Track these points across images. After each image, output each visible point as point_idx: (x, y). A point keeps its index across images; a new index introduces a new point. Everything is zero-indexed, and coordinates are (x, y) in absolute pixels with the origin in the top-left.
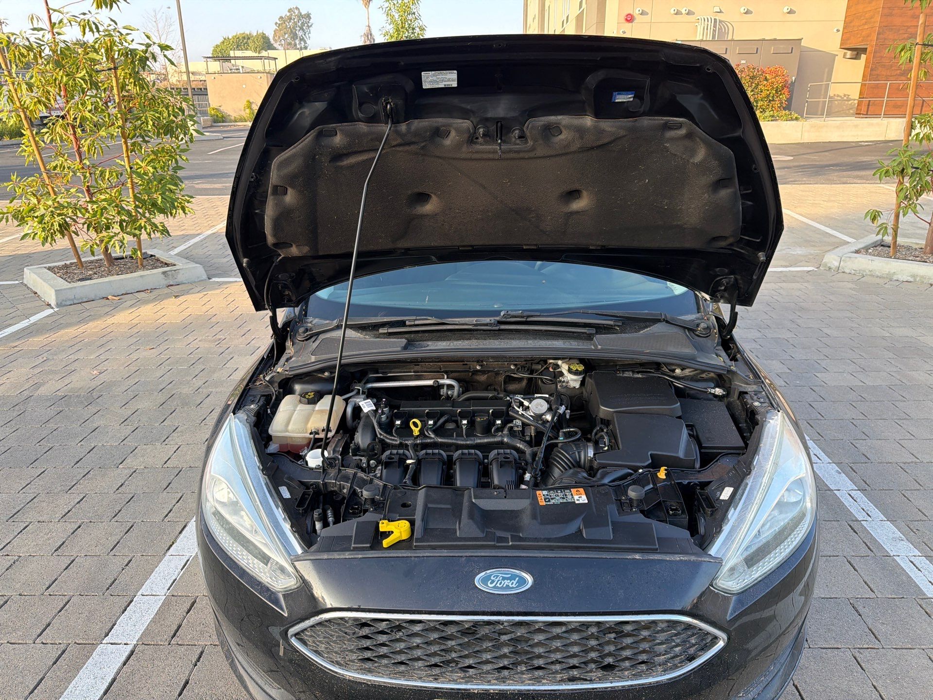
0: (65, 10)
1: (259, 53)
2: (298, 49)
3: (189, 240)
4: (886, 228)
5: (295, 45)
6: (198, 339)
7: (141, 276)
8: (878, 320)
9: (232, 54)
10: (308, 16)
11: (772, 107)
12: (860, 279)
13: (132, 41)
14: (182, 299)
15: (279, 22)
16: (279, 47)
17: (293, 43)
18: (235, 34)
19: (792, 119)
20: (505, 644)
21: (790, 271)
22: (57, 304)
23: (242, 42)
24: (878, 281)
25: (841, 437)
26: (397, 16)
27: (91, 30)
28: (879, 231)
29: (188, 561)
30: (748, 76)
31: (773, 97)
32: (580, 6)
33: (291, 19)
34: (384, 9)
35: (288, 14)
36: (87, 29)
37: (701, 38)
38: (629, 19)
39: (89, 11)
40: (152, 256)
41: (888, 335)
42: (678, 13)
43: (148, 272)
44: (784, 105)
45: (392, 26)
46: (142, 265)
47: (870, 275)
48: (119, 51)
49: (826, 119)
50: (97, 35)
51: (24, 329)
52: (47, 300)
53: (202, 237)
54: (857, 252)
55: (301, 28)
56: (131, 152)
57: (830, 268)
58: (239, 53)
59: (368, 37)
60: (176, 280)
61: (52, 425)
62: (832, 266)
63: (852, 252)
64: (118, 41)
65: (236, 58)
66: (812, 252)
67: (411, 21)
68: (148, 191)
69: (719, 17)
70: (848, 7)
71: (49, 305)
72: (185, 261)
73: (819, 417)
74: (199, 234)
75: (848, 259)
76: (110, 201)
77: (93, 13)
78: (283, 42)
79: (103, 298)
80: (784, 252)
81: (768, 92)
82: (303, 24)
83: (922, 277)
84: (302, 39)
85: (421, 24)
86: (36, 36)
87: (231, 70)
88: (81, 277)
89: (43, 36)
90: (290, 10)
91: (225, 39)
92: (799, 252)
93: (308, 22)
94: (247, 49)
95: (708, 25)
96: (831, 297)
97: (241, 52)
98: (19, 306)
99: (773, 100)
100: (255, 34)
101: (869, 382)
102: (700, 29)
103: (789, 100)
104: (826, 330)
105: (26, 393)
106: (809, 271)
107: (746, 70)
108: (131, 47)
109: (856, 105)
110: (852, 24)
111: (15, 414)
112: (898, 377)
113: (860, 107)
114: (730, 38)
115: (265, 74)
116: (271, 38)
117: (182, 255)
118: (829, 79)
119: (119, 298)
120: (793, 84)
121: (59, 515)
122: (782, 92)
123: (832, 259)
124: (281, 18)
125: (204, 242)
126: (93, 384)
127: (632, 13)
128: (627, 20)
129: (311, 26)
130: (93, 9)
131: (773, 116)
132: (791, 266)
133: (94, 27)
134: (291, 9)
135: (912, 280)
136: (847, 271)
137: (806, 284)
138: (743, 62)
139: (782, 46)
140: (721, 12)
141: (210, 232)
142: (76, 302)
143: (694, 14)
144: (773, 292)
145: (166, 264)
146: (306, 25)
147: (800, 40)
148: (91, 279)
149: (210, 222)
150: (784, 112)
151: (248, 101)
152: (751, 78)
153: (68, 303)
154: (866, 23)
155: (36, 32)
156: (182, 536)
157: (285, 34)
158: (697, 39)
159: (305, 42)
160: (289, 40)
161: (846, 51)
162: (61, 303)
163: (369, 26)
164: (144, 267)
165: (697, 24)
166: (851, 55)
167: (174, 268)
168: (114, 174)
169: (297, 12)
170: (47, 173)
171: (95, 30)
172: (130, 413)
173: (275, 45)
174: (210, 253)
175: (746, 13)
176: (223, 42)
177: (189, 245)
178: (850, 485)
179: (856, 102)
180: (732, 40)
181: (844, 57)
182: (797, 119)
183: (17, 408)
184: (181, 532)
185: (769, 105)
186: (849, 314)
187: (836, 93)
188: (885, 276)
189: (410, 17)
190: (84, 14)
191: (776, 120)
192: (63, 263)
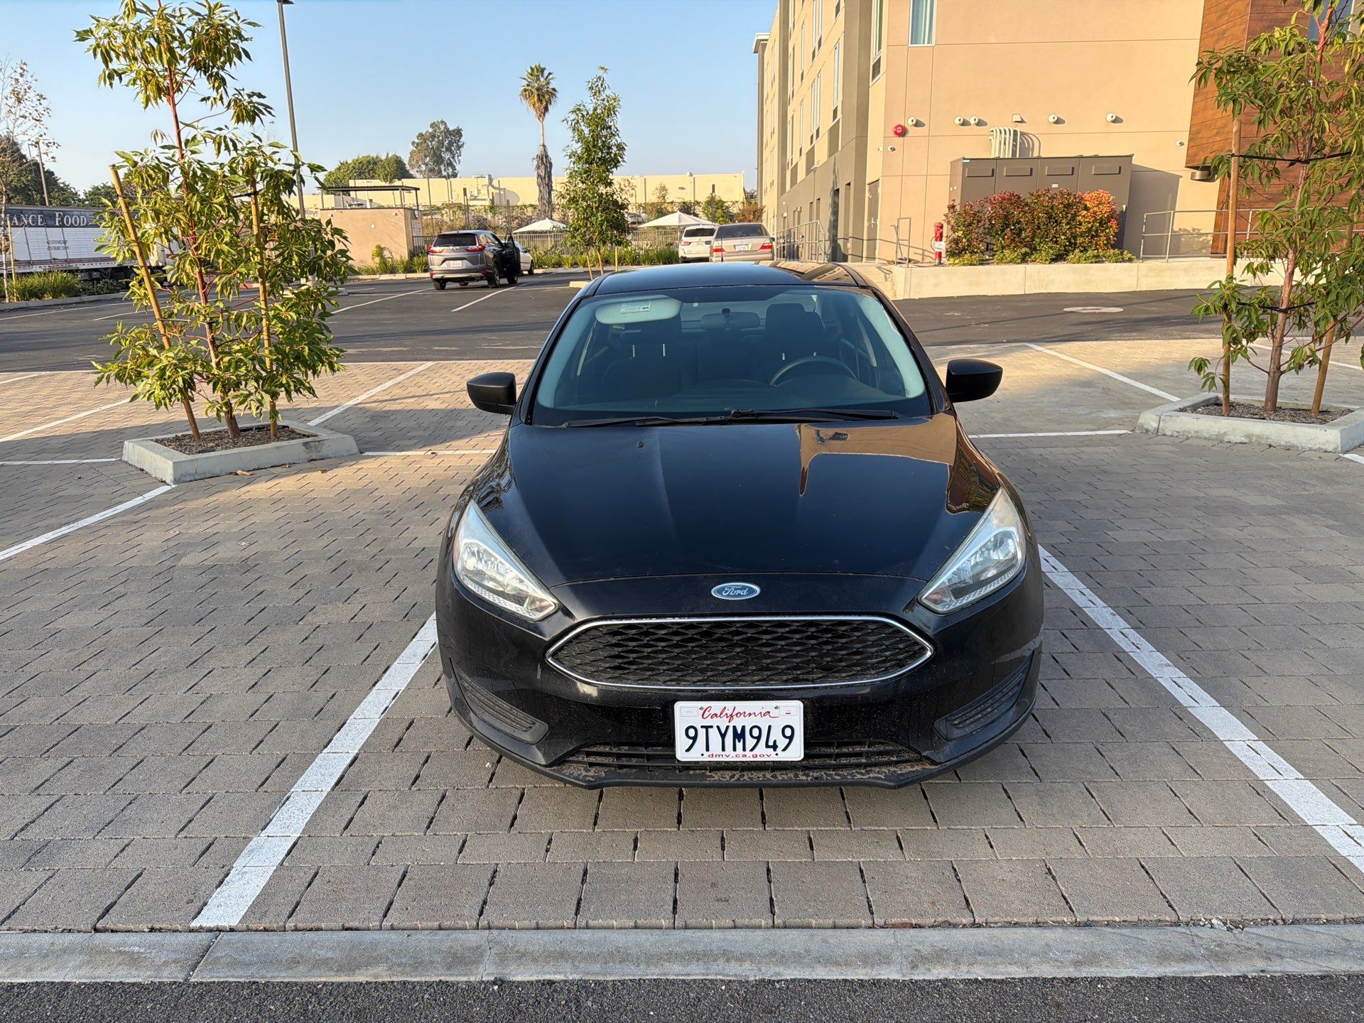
0: (200, 125)
1: (391, 182)
2: (444, 177)
3: (325, 412)
4: (1213, 378)
5: (440, 172)
6: (362, 512)
7: (277, 448)
8: (1195, 481)
9: (352, 183)
10: (458, 133)
11: (1096, 244)
12: (1184, 443)
13: (279, 160)
14: (330, 474)
15: (417, 141)
16: (418, 175)
17: (436, 168)
18: (356, 158)
19: (1124, 261)
20: (737, 645)
21: (1096, 435)
22: (175, 479)
23: (367, 168)
24: (1204, 443)
25: (1122, 585)
26: (586, 131)
27: (227, 148)
28: (1205, 383)
29: (397, 694)
30: (1062, 203)
31: (1096, 231)
32: (835, 117)
33: (434, 136)
34: (570, 123)
35: (431, 130)
36: (223, 147)
37: (997, 155)
38: (899, 132)
39: (226, 126)
40: (284, 427)
41: (1203, 495)
42: (965, 123)
43: (285, 443)
44: (1112, 242)
45: (580, 144)
46: (275, 435)
47: (1196, 437)
48: (262, 173)
49: (1170, 260)
50: (234, 154)
51: (139, 506)
52: (160, 476)
53: (342, 409)
54: (1181, 410)
55: (448, 149)
56: (269, 295)
57: (1147, 431)
58: (360, 183)
59: (542, 161)
60: (321, 454)
61: (208, 590)
62: (1150, 428)
63: (1175, 411)
64: (262, 161)
65: (356, 189)
66: (1129, 415)
67: (606, 138)
68: (291, 342)
69: (1020, 128)
70: (1193, 114)
71: (164, 482)
72: (329, 432)
73: (1102, 568)
74: (336, 407)
75: (1169, 418)
76: (246, 352)
77: (231, 128)
78: (423, 167)
79: (231, 473)
80: (1094, 415)
81: (1090, 225)
82: (451, 144)
83: (1258, 436)
84: (450, 164)
85: (619, 141)
86: (166, 155)
87: (350, 205)
88: (200, 449)
89: (173, 156)
90: (433, 125)
91: (341, 164)
92: (1113, 415)
93: (459, 141)
94: (373, 178)
95: (1005, 139)
96: (1142, 460)
97: (365, 181)
98: (126, 484)
99: (1097, 236)
100: (383, 157)
101: (1167, 538)
102: (995, 144)
103: (1120, 235)
104: (1127, 492)
105: (167, 564)
106: (1121, 435)
107: (1059, 197)
108: (277, 168)
109: (1211, 242)
110: (1200, 135)
111: (162, 581)
112: (1203, 533)
113: (1215, 244)
114: (1035, 155)
115: (402, 210)
116: (406, 161)
117: (324, 425)
118: (1173, 208)
119: (250, 473)
120: (1123, 214)
121: (243, 662)
122: (1109, 224)
123: (1149, 419)
124: (421, 135)
125: (344, 415)
126: (246, 554)
127: (903, 124)
128: (896, 133)
129: (463, 145)
130: (232, 124)
131: (1097, 256)
132: (1100, 429)
133: (230, 144)
134: (434, 123)
135: (1247, 441)
136: (1169, 433)
137: (1115, 448)
138: (1055, 186)
139: (1106, 165)
140: (1022, 121)
141: (351, 403)
142: (197, 477)
143: (985, 124)
144: (1071, 456)
145: (304, 435)
146: (455, 145)
147: (1131, 156)
148: (214, 451)
149: (349, 392)
150: (1112, 251)
151: (379, 247)
152: (1065, 207)
153: (188, 478)
154: (1217, 133)
155: (166, 150)
156: (386, 675)
157: (426, 157)
158: (992, 157)
159: (454, 168)
160: (431, 165)
161: (1194, 171)
162: (180, 478)
163: (544, 146)
164: (278, 439)
165: (991, 137)
166: (1201, 175)
167: (317, 439)
168: (253, 319)
169: (442, 127)
170: (162, 321)
171: (232, 148)
172: (298, 578)
173: (412, 172)
174: (355, 426)
175: (1056, 122)
176: (339, 169)
177: (327, 418)
178: (1123, 624)
179: (1210, 238)
180: (1039, 158)
181: (1193, 177)
182: (1130, 260)
183: (161, 576)
184: (385, 672)
185: (1091, 242)
186: (1160, 477)
187: (1182, 227)
188: (1214, 437)
189: (604, 132)
190: (220, 129)
191: (1103, 262)
192: (174, 435)
